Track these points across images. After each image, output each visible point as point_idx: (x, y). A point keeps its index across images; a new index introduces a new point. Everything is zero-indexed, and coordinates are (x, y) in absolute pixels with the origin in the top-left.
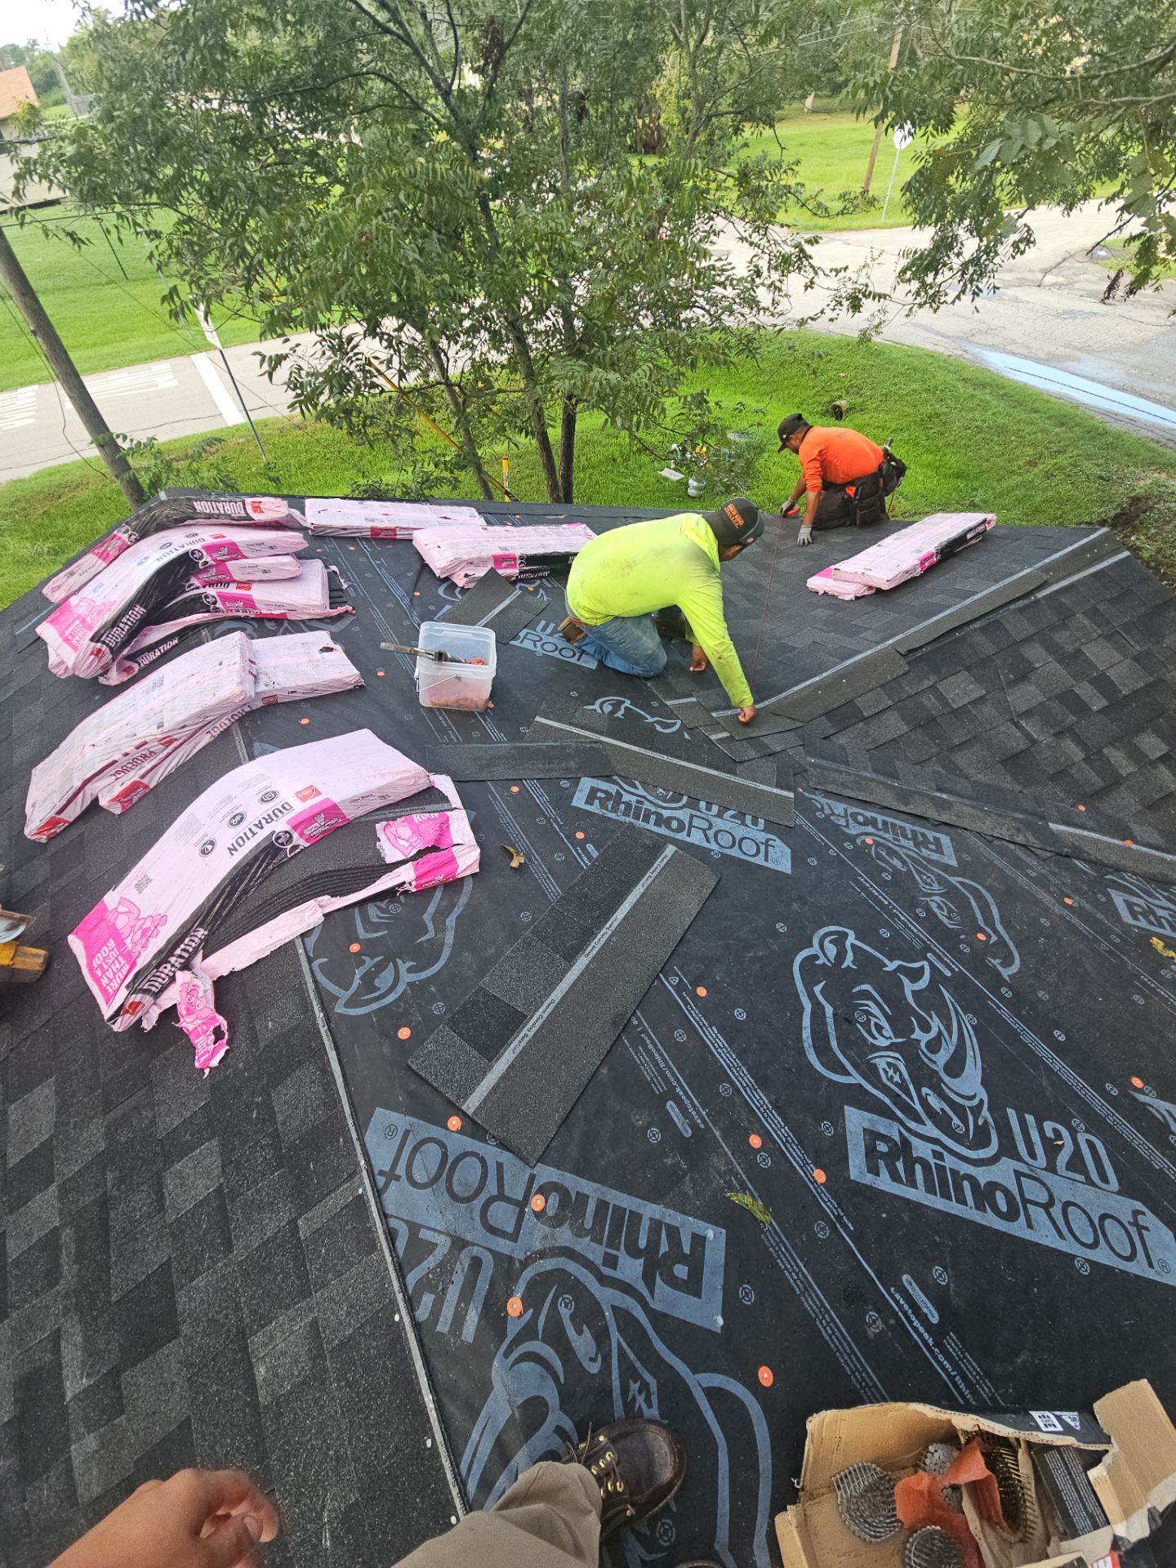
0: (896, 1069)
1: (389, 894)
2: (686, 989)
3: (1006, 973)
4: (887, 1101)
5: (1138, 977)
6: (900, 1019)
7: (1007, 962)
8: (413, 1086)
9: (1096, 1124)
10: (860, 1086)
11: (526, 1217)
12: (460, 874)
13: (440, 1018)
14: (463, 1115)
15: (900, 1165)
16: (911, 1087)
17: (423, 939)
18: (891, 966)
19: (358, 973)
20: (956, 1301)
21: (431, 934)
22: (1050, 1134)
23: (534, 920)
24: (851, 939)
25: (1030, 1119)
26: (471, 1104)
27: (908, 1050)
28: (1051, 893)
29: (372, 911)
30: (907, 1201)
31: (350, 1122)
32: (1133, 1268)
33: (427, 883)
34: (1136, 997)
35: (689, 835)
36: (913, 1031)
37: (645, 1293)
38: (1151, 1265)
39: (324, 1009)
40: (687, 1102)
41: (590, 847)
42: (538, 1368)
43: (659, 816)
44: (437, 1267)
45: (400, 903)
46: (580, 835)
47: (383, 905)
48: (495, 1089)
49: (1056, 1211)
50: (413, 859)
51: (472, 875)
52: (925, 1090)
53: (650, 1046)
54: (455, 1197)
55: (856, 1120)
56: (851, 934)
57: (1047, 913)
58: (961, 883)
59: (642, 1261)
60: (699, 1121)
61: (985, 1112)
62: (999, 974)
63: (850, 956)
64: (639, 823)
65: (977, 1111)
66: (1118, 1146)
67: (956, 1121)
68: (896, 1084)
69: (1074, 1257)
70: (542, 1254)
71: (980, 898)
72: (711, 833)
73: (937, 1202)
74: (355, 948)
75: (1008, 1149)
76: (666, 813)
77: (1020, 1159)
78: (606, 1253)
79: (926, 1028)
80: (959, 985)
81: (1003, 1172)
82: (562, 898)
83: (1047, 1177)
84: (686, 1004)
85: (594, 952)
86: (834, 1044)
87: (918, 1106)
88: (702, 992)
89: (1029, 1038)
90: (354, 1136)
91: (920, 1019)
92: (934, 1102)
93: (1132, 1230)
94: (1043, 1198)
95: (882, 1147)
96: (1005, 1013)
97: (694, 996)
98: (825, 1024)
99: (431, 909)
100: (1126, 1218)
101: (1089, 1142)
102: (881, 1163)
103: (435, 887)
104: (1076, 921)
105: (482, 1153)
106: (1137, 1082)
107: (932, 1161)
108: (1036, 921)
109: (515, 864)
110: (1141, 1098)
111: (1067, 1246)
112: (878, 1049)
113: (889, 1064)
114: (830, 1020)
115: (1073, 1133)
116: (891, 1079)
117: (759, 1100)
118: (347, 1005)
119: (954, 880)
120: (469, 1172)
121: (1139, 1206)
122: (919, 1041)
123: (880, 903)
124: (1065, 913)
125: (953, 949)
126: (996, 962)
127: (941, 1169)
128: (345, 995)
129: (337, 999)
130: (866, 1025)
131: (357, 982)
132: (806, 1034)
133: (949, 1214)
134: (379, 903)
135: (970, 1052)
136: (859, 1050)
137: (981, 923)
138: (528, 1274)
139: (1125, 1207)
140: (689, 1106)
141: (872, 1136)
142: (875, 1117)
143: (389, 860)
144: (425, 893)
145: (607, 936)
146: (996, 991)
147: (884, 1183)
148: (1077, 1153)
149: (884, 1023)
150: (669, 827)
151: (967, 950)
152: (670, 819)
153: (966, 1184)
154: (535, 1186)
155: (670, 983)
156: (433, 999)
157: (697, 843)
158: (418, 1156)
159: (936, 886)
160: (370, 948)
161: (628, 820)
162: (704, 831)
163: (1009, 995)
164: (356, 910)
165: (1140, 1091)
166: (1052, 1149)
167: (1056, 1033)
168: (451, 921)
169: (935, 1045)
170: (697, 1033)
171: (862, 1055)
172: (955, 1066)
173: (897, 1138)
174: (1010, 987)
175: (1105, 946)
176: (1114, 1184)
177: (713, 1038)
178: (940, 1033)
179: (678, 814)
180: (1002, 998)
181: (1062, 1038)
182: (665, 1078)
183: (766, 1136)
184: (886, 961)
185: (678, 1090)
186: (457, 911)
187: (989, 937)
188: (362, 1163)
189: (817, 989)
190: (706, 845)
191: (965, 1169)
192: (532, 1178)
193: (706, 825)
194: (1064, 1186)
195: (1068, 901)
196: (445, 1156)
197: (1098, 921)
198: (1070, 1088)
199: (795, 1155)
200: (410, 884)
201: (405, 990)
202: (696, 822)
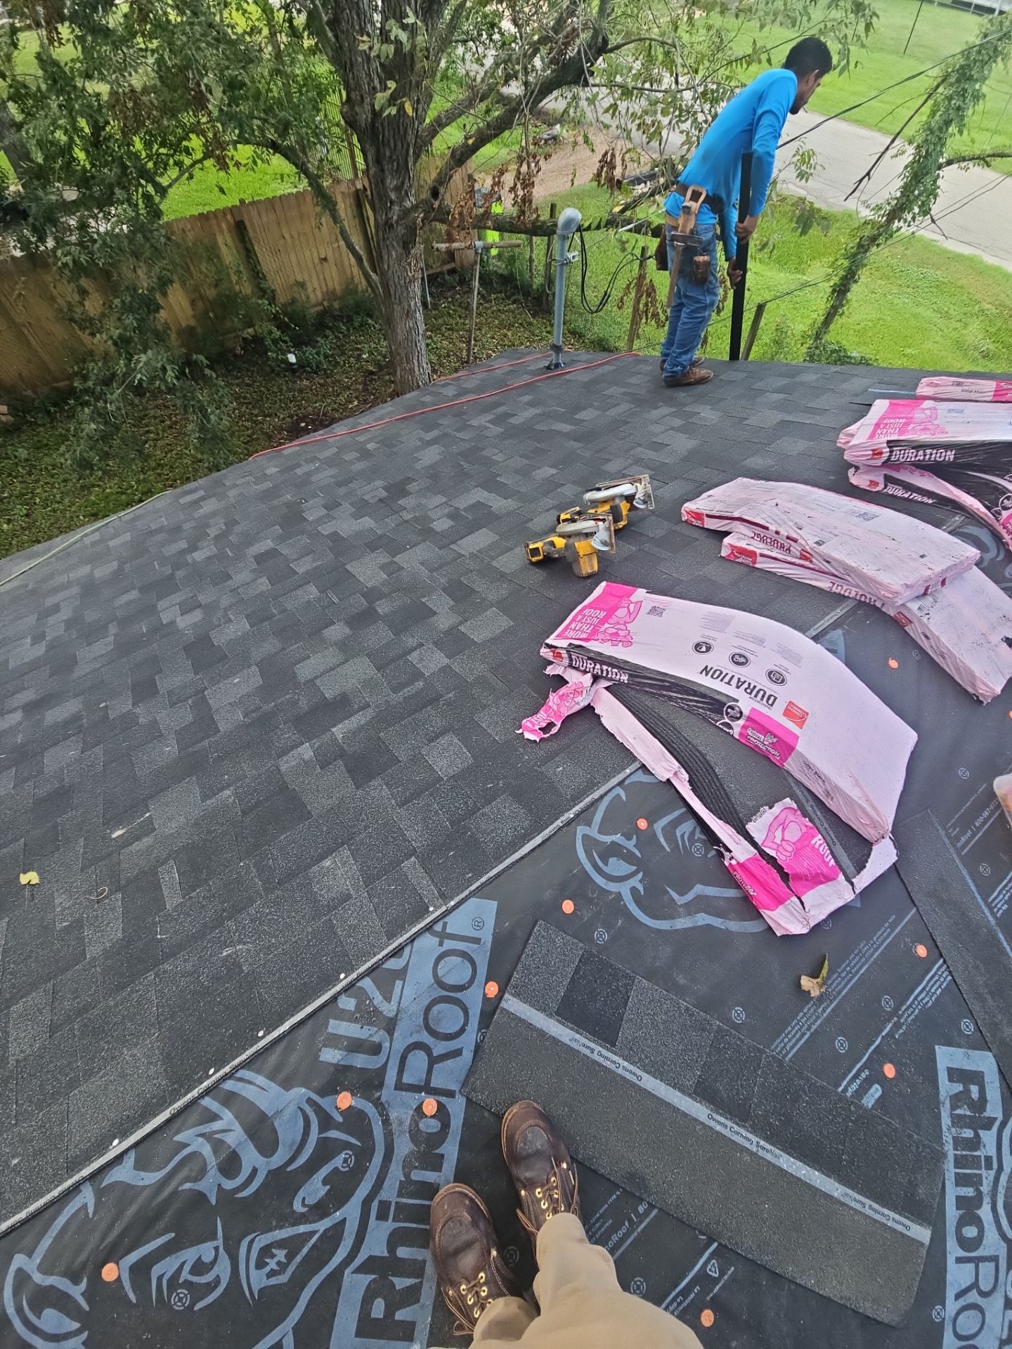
1: (712, 838)
2: (704, 1292)
8: (519, 933)
11: (417, 1096)
12: (765, 913)
13: (590, 940)
14: (500, 997)
17: (672, 893)
19: (617, 838)
21: (680, 900)
23: (736, 1027)
26: (512, 1004)
29: (688, 826)
31: (484, 879)
33: (739, 875)
35: (959, 1260)
37: (358, 1262)
39: (577, 815)
41: (876, 1091)
42: (299, 1138)
43: (977, 1201)
44: (375, 1007)
45: (706, 853)
46: (889, 1071)
47: (698, 835)
48: (530, 1026)
50: (762, 853)
51: (770, 928)
54: (428, 1010)
59: (386, 1254)
64: (950, 1170)
70: (386, 1122)
72: (973, 1297)
74: (642, 824)
76: (985, 1212)
78: (390, 1202)
82: (780, 1063)
85: (718, 1128)
90: (473, 888)
97: (698, 1306)
99: (711, 891)
103: (738, 886)
105: (468, 1028)
109: (806, 982)
118: (585, 837)
120: (449, 1018)
128: (593, 832)
129: (589, 824)
131: (608, 839)
134: (698, 830)
138: (370, 1109)
143: (750, 827)
144: (728, 877)
145: (747, 1145)
150: (961, 1223)
152: (978, 1222)
154: (443, 1099)
155: (709, 1265)
156: (608, 926)
157: (949, 1278)
158: (460, 959)
160: (648, 840)
161: (949, 1148)
162: (975, 1285)
164: (684, 810)
168: (702, 919)
179: (991, 1235)
186: (717, 922)
188: (452, 903)
190: (950, 1294)
192: (450, 1094)
193: (985, 1286)
196: (461, 988)
200: (732, 858)
201: (611, 893)
202: (987, 1269)
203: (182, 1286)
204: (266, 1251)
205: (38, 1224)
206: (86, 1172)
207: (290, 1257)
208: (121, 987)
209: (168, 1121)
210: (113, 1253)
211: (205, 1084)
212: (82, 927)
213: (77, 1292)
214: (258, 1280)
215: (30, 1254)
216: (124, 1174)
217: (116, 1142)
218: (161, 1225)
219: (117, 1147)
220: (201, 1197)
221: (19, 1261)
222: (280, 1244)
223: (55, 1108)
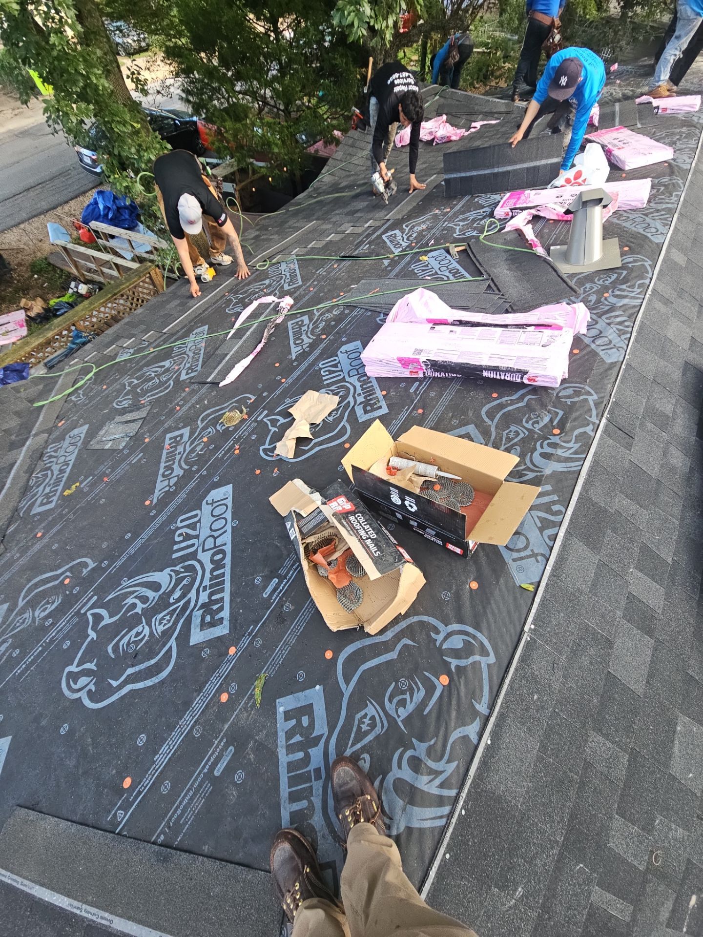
0: (162, 619)
2: (127, 799)
3: (92, 565)
4: (182, 621)
5: (88, 502)
6: (130, 622)
7: (85, 565)
9: (172, 518)
10: (176, 639)
15: (215, 607)
16: (171, 608)
18: (92, 635)
20: (266, 572)
22: (181, 538)
24: (73, 668)
25: (175, 547)
27: (149, 614)
28: (33, 544)
30: (231, 601)
32: (230, 505)
34: (101, 502)
36: (137, 613)
37: (323, 741)
38: (227, 498)
40: (212, 760)
49: (216, 534)
52: (171, 601)
53: (179, 812)
55: (197, 637)
56: (67, 670)
57: (48, 546)
58: (24, 599)
60: (222, 744)
61: (177, 568)
62: (93, 569)
63: (88, 666)
65: (177, 573)
66: (180, 510)
67: (185, 582)
68: (171, 617)
69: (232, 527)
71: (36, 585)
73: (227, 585)
75: (193, 556)
77: (196, 550)
78: (315, 780)
79: (134, 606)
80: (102, 591)
81: (205, 557)
83: (202, 538)
84: (140, 793)
85: (107, 915)
86: (153, 662)
87: (182, 603)
88: (127, 783)
89: (131, 550)
91: (127, 611)
92: (177, 594)
93: (215, 505)
94: (211, 539)
95: (208, 619)
96: (118, 563)
97: (133, 787)
98: (140, 671)
100: (210, 508)
101: (181, 522)
102: (216, 617)
104: (54, 530)
106: (147, 503)
107: (208, 591)
108: (54, 551)
110: (155, 501)
111: (229, 528)
112: (151, 633)
113: (160, 624)
114: (137, 669)
115: (178, 528)
116: (169, 621)
117: (198, 704)
119: (21, 603)
121: (204, 502)
122: (143, 609)
123: (42, 652)
124: (48, 536)
125: (77, 597)
126: (85, 571)
127: (211, 586)
130: (136, 643)
132: (149, 683)
133: (231, 580)
135: (145, 580)
136: (154, 644)
137: (56, 582)
139: (206, 509)
140: (214, 756)
141: (203, 625)
142: (192, 626)
145: (89, 908)
146: (105, 569)
147: (226, 614)
148: (188, 526)
149: (134, 632)
151: (78, 588)
153: (215, 574)
155: (123, 817)
159: (26, 615)
163: (106, 562)
165: (152, 502)
166: (188, 537)
167: (126, 537)
169: (144, 599)
170: (161, 772)
171: (157, 640)
172: (155, 586)
173: (201, 611)
174: (101, 562)
175: (71, 516)
176: (198, 512)
177: (162, 758)
178: (136, 597)
180: (109, 566)
181: (129, 535)
182: (200, 786)
183: (219, 691)
184: (89, 639)
185: (206, 770)
187: (67, 577)
189: (115, 684)
191: (208, 575)
194: (205, 532)
195: (39, 535)
197: (54, 519)
198: (156, 530)
199: (225, 669)
203: (406, 691)
204: (373, 726)
205: (496, 682)
206: (492, 720)
207: (359, 728)
208: (573, 817)
209: (468, 770)
210: (449, 688)
211: (461, 803)
212: (643, 829)
213: (454, 663)
214: (371, 710)
215: (489, 665)
216: (472, 730)
217: (489, 742)
218: (434, 715)
219: (486, 740)
220: (421, 739)
221: (492, 659)
222: (367, 733)
223: (541, 732)
